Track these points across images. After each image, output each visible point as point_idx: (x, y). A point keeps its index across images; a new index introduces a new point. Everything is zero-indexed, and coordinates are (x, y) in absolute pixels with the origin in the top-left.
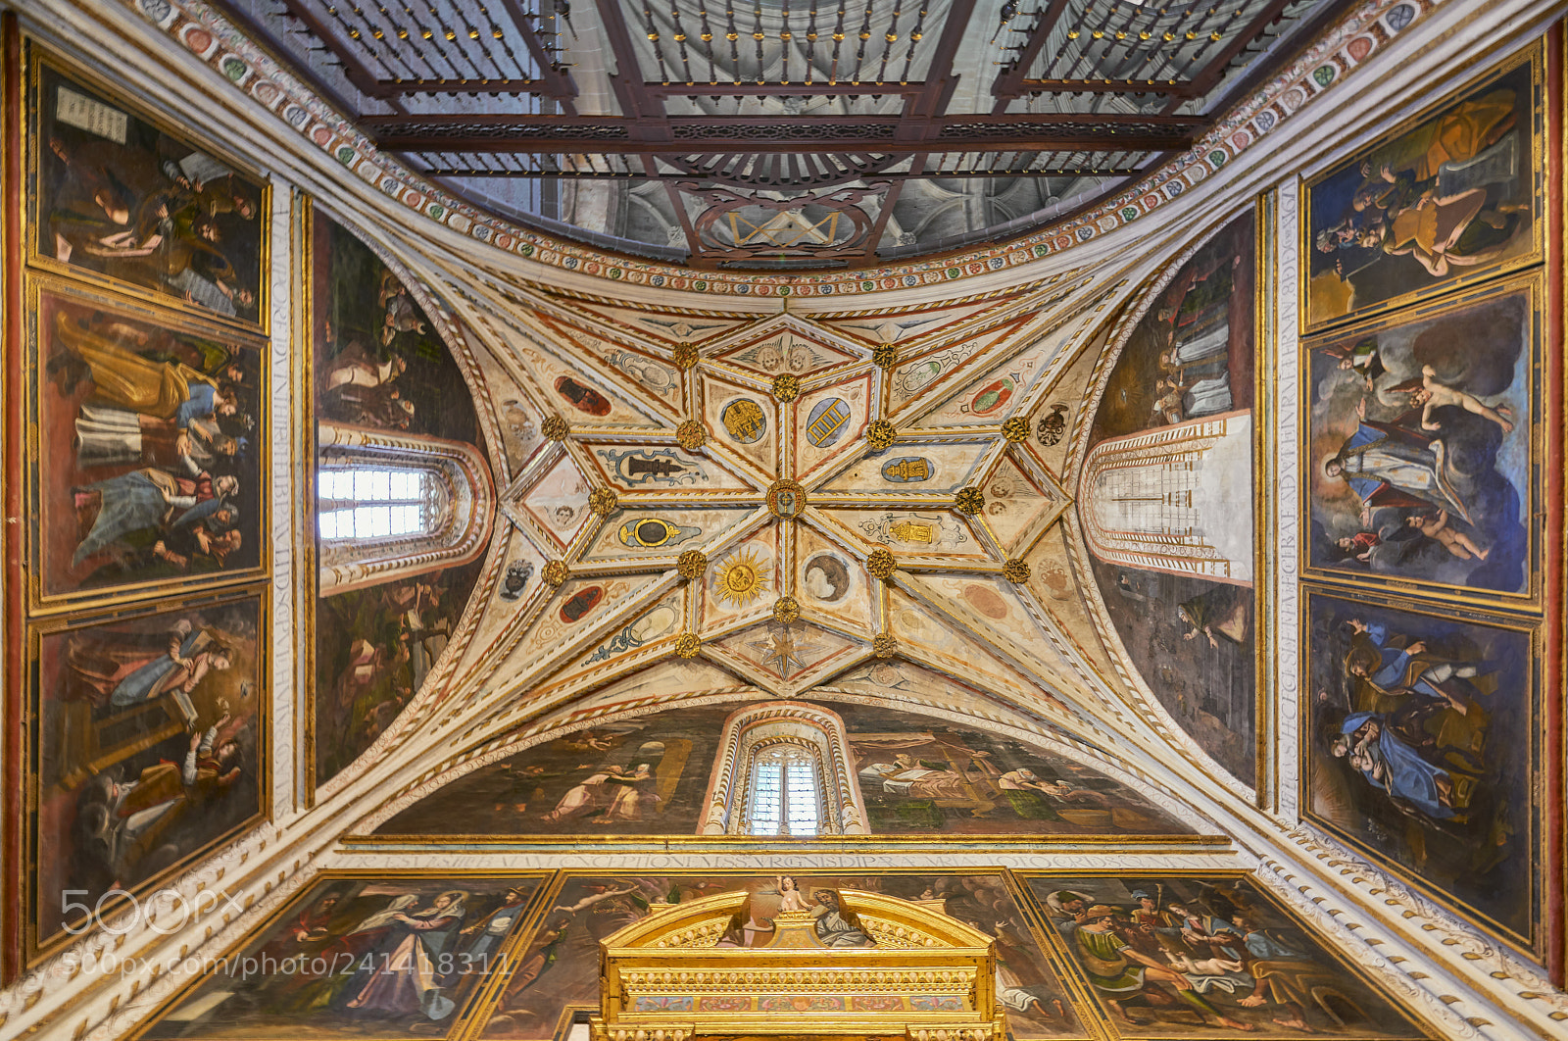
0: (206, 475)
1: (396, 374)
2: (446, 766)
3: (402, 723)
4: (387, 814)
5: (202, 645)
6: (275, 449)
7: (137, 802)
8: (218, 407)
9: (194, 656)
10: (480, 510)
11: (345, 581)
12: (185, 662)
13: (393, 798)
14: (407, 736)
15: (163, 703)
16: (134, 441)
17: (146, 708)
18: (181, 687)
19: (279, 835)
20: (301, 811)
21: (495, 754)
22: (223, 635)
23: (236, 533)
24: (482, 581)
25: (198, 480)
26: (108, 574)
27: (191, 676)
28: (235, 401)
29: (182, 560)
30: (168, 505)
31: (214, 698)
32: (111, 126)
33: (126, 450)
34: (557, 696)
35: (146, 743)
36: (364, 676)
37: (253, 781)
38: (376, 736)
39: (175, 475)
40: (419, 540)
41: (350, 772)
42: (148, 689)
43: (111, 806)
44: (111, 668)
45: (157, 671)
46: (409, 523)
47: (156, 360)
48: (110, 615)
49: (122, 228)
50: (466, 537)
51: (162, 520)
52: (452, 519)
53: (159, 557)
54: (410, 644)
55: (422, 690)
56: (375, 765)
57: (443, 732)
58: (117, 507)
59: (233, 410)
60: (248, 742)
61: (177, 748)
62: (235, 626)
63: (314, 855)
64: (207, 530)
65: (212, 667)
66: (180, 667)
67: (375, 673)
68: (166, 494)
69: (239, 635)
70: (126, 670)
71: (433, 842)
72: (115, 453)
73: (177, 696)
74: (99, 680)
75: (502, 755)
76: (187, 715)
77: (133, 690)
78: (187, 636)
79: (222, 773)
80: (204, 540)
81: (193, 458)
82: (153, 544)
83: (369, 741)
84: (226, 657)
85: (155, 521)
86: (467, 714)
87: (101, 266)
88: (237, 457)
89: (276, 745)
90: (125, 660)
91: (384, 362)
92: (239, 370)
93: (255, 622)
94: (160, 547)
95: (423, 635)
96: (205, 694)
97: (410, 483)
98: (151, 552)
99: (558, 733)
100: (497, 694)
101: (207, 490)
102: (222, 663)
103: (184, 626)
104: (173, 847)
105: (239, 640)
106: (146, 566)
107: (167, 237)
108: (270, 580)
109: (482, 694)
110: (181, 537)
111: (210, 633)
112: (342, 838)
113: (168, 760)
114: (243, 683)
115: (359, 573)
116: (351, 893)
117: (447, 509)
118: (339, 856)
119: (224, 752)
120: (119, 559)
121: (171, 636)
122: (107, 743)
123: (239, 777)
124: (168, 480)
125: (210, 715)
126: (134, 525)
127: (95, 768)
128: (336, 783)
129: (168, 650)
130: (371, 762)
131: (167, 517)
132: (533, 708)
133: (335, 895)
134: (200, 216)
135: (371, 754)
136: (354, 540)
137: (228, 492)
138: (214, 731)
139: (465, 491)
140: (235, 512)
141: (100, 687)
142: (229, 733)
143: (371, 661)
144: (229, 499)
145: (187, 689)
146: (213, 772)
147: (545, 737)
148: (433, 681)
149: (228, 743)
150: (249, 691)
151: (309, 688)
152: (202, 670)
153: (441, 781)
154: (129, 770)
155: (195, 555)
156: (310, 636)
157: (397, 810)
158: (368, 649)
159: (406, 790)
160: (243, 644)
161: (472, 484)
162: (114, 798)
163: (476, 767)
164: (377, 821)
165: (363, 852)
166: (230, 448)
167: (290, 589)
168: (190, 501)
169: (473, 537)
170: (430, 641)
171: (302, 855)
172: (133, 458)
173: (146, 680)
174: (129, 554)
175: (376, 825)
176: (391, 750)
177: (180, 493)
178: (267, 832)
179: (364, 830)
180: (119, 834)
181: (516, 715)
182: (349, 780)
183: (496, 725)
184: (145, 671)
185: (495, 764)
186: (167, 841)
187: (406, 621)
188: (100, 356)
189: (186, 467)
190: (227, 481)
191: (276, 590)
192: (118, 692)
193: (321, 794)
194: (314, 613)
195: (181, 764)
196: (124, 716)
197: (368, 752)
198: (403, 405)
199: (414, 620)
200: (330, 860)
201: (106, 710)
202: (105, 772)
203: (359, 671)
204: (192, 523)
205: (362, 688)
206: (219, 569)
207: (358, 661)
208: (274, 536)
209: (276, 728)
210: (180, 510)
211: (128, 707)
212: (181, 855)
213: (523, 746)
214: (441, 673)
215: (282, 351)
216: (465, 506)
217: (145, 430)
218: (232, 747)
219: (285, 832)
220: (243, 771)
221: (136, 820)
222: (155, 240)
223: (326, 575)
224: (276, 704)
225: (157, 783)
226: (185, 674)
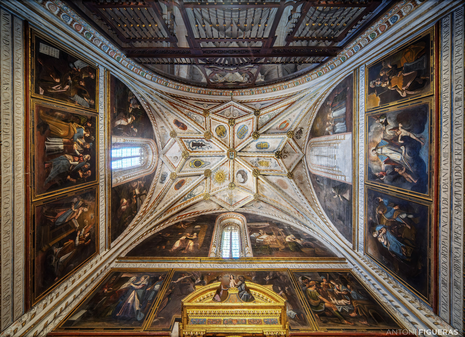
0: (81, 155)
1: (132, 121)
2: (145, 234)
3: (134, 222)
4: (130, 249)
5: (80, 205)
6: (100, 145)
7: (62, 253)
8: (85, 134)
9: (78, 208)
10: (154, 158)
11: (119, 182)
12: (76, 210)
13: (131, 244)
14: (135, 225)
15: (70, 223)
16: (61, 147)
17: (65, 225)
18: (74, 218)
19: (101, 258)
20: (107, 250)
21: (158, 230)
22: (86, 201)
23: (89, 171)
24: (155, 178)
25: (79, 157)
26: (54, 187)
27: (77, 214)
28: (89, 133)
29: (75, 180)
30: (71, 165)
31: (84, 220)
32: (55, 53)
33: (59, 150)
34: (174, 212)
35: (65, 235)
36: (124, 209)
37: (94, 243)
38: (127, 226)
39: (73, 156)
40: (139, 167)
41: (120, 237)
42: (65, 219)
43: (55, 255)
44: (55, 214)
45: (68, 214)
46: (136, 162)
47: (68, 122)
48: (55, 199)
49: (58, 84)
50: (151, 166)
51: (69, 169)
52: (147, 160)
53: (69, 180)
54: (136, 198)
55: (139, 211)
56: (127, 235)
57: (145, 223)
58: (57, 167)
59: (89, 135)
60: (93, 232)
61: (73, 236)
62: (89, 198)
63: (110, 264)
64: (82, 171)
65: (83, 211)
66: (74, 212)
67: (127, 208)
68: (70, 161)
69: (90, 201)
70: (59, 214)
71: (141, 259)
72: (56, 151)
73: (74, 221)
74: (52, 218)
75: (159, 230)
76: (76, 226)
77: (61, 220)
78: (76, 202)
79: (86, 242)
80: (81, 174)
81: (78, 150)
82: (67, 177)
83: (125, 227)
84: (87, 208)
85: (67, 170)
86: (151, 218)
87: (52, 95)
88: (90, 149)
89: (100, 232)
90: (59, 212)
91: (129, 118)
92: (90, 123)
93: (95, 196)
94: (69, 177)
95: (139, 195)
96: (81, 220)
97: (136, 151)
98: (66, 179)
99: (174, 223)
100: (158, 212)
101: (81, 159)
102: (86, 210)
103: (75, 200)
104: (72, 265)
105: (90, 202)
106: (65, 183)
107: (70, 86)
108: (99, 184)
109: (155, 212)
110: (75, 174)
111: (83, 201)
112: (118, 258)
113: (71, 239)
114: (91, 215)
115: (122, 179)
116: (119, 276)
117: (146, 158)
118: (117, 264)
119: (86, 235)
120: (57, 182)
121: (72, 203)
122: (54, 236)
123: (90, 242)
124: (71, 157)
125: (82, 225)
126: (61, 171)
127: (51, 244)
128: (116, 241)
129: (71, 207)
130: (126, 233)
131: (71, 168)
132: (167, 216)
133: (115, 277)
134: (80, 79)
135: (126, 231)
136: (121, 169)
137: (87, 159)
138: (83, 230)
139: (151, 152)
140: (89, 165)
141: (52, 220)
142: (88, 230)
143: (126, 204)
144: (88, 161)
145: (76, 218)
146: (83, 242)
147: (170, 224)
148: (142, 209)
149: (87, 233)
150: (93, 217)
151: (109, 214)
152: (80, 212)
153: (144, 238)
154: (60, 244)
155: (78, 179)
156: (109, 199)
157: (132, 248)
158: (125, 201)
159: (135, 242)
160: (91, 203)
161: (152, 150)
162: (56, 253)
163: (153, 234)
164: (127, 252)
165: (123, 262)
166: (88, 146)
167: (104, 186)
168: (77, 163)
169: (152, 166)
170: (141, 197)
171: (107, 264)
172: (61, 152)
173: (65, 217)
174: (60, 180)
175: (127, 253)
176: (131, 230)
177: (74, 161)
178: (98, 257)
179: (123, 255)
180: (58, 263)
181: (163, 218)
182: (120, 240)
183: (158, 221)
184: (65, 214)
185: (158, 233)
186: (71, 263)
187: (135, 192)
188: (52, 122)
189: (76, 153)
190: (87, 156)
191: (100, 187)
192: (57, 221)
193: (112, 245)
194: (110, 193)
195: (75, 240)
196: (59, 228)
197: (125, 231)
198: (134, 129)
199: (137, 191)
200: (113, 265)
201: (54, 226)
202: (53, 245)
203: (123, 207)
204: (78, 169)
205: (123, 212)
206: (85, 182)
207: (122, 205)
208: (100, 171)
209: (100, 227)
210: (74, 166)
211: (60, 225)
212: (75, 267)
213: (165, 227)
214: (144, 206)
215: (102, 116)
216: (151, 156)
217: (64, 143)
218: (88, 234)
219: (103, 257)
220: (91, 240)
221: (62, 258)
222: (67, 87)
223: (114, 181)
224: (101, 220)
225: (68, 247)
226: (75, 214)
